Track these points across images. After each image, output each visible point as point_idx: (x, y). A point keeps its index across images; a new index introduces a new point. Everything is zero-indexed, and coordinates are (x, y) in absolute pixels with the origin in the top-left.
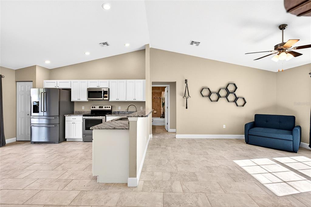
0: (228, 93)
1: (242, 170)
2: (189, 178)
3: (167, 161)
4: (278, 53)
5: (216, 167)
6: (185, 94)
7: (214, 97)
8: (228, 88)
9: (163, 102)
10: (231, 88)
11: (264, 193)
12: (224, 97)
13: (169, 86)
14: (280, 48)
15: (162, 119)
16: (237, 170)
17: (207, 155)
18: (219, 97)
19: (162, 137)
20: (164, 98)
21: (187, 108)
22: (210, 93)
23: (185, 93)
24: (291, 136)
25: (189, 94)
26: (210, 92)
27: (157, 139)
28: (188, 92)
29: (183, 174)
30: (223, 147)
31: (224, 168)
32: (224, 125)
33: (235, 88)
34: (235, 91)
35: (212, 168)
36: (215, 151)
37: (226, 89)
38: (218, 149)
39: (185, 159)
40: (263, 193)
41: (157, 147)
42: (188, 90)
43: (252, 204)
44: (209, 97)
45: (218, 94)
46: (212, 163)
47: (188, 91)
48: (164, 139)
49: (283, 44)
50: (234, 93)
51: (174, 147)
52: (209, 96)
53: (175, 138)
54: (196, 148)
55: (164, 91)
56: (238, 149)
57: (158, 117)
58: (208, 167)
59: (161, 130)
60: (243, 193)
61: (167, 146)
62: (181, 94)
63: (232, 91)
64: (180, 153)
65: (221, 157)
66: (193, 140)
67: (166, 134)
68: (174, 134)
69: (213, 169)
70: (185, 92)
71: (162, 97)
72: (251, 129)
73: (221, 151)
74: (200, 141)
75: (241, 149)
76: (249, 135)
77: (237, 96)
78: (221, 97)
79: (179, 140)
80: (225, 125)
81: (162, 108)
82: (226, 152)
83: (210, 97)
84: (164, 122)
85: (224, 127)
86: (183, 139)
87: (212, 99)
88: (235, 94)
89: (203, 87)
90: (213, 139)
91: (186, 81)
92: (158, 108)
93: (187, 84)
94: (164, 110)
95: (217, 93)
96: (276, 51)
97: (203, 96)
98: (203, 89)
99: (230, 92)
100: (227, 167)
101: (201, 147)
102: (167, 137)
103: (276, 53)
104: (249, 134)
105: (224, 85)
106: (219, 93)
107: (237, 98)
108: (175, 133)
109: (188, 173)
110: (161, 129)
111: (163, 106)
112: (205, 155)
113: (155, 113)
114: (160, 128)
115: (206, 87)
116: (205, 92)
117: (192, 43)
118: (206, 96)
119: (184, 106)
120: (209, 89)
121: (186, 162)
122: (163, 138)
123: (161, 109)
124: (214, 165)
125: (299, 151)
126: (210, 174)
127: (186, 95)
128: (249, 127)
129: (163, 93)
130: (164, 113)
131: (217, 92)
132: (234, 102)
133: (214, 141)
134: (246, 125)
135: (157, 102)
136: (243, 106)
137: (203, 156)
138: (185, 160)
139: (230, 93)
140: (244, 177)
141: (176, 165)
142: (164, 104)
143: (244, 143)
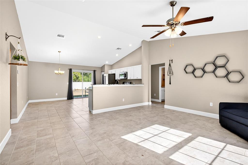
7: (199, 73)
12: (210, 72)
18: (205, 72)
21: (170, 84)
22: (195, 69)
32: (211, 103)
33: (227, 60)
37: (214, 63)
44: (193, 74)
50: (225, 67)
52: (193, 72)
53: (164, 107)
63: (223, 65)
87: (196, 75)
89: (187, 64)
95: (202, 69)
97: (187, 73)
106: (205, 68)
107: (229, 73)
115: (190, 63)
118: (190, 73)
120: (193, 65)
132: (225, 77)
139: (219, 67)
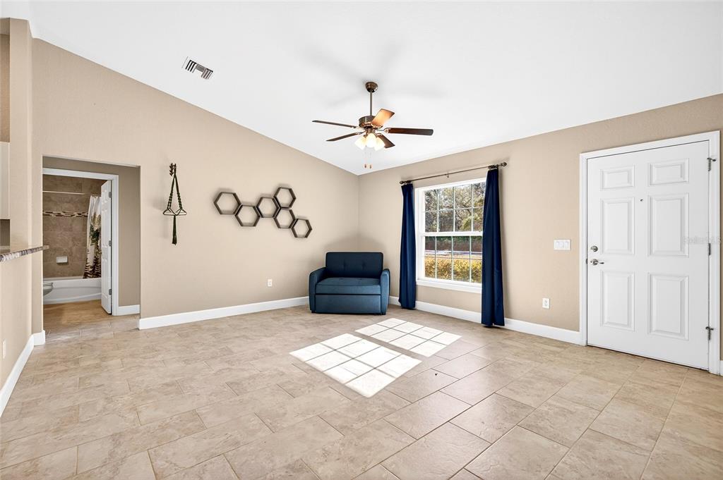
0: (279, 208)
1: (307, 367)
2: (178, 430)
3: (102, 403)
4: (365, 134)
5: (250, 378)
6: (170, 202)
7: (247, 215)
8: (278, 196)
9: (95, 229)
10: (284, 198)
11: (346, 401)
12: (268, 217)
13: (115, 178)
14: (368, 125)
15: (91, 281)
16: (296, 371)
17: (229, 356)
18: (260, 215)
19: (87, 334)
20: (100, 216)
21: (175, 242)
22: (239, 206)
23: (170, 200)
24: (379, 286)
25: (180, 205)
26: (239, 203)
27: (64, 345)
28: (179, 199)
29: (159, 426)
30: (266, 329)
31: (269, 375)
32: (269, 280)
33: (292, 198)
34: (291, 205)
35: (243, 382)
36: (249, 341)
37: (275, 199)
38: (256, 336)
39: (168, 380)
40: (344, 402)
41: (63, 368)
42: (178, 194)
43: (326, 432)
44: (236, 216)
45: (256, 208)
46: (243, 370)
47: (179, 196)
48: (96, 339)
49: (371, 118)
50: (291, 209)
51: (132, 355)
52: (236, 212)
53: (138, 329)
54: (202, 345)
55: (98, 193)
56: (297, 327)
57: (74, 275)
58: (232, 383)
59: (85, 315)
60: (311, 416)
61: (104, 359)
62: (156, 204)
63: (287, 204)
64: (153, 367)
65: (263, 351)
66: (196, 326)
67: (105, 324)
68: (132, 320)
69: (245, 386)
70: (171, 197)
71: (90, 213)
72: (320, 283)
73: (264, 339)
74: (212, 326)
75: (302, 324)
76: (317, 294)
77: (296, 215)
78: (262, 217)
79: (149, 332)
80: (271, 280)
81: (91, 248)
82: (274, 338)
83: (239, 215)
84: (99, 288)
85: (270, 283)
86: (162, 330)
87: (243, 221)
88: (291, 212)
89: (220, 189)
90: (245, 315)
91: (173, 168)
92: (74, 248)
93: (175, 176)
94: (99, 250)
95: (254, 207)
96: (362, 130)
97: (221, 213)
98: (220, 195)
99: (282, 206)
100: (276, 370)
101: (215, 340)
102: (106, 331)
103: (361, 133)
104: (318, 292)
105: (270, 191)
106: (260, 207)
107: (295, 221)
108: (139, 315)
109: (175, 417)
110: (83, 312)
111: (93, 242)
112: (224, 357)
113: (60, 264)
114: (83, 309)
115: (228, 189)
116: (227, 203)
117: (191, 65)
118: (228, 213)
119: (165, 236)
120: (235, 195)
121: (169, 389)
122: (94, 335)
123: (85, 251)
124: (246, 374)
125: (388, 310)
126: (238, 398)
127: (172, 206)
128: (316, 278)
129: (93, 200)
130: (97, 262)
131: (255, 205)
132: (290, 227)
133: (248, 318)
134: (312, 275)
135: (71, 229)
136: (306, 236)
137: (219, 359)
138: (167, 385)
139: (281, 208)
140: (309, 381)
141: (134, 409)
142: (96, 235)
143: (309, 312)
